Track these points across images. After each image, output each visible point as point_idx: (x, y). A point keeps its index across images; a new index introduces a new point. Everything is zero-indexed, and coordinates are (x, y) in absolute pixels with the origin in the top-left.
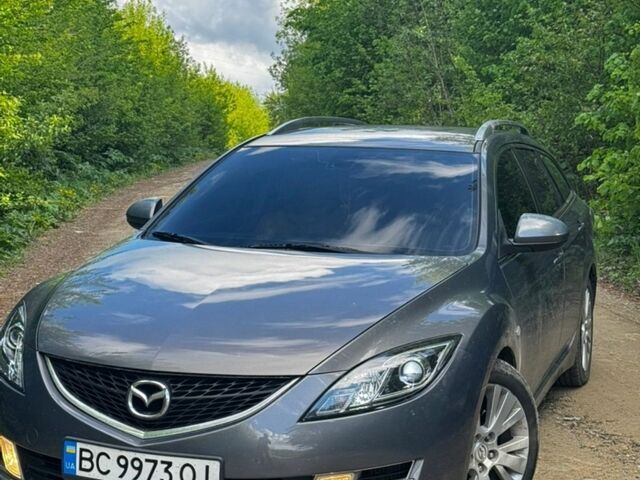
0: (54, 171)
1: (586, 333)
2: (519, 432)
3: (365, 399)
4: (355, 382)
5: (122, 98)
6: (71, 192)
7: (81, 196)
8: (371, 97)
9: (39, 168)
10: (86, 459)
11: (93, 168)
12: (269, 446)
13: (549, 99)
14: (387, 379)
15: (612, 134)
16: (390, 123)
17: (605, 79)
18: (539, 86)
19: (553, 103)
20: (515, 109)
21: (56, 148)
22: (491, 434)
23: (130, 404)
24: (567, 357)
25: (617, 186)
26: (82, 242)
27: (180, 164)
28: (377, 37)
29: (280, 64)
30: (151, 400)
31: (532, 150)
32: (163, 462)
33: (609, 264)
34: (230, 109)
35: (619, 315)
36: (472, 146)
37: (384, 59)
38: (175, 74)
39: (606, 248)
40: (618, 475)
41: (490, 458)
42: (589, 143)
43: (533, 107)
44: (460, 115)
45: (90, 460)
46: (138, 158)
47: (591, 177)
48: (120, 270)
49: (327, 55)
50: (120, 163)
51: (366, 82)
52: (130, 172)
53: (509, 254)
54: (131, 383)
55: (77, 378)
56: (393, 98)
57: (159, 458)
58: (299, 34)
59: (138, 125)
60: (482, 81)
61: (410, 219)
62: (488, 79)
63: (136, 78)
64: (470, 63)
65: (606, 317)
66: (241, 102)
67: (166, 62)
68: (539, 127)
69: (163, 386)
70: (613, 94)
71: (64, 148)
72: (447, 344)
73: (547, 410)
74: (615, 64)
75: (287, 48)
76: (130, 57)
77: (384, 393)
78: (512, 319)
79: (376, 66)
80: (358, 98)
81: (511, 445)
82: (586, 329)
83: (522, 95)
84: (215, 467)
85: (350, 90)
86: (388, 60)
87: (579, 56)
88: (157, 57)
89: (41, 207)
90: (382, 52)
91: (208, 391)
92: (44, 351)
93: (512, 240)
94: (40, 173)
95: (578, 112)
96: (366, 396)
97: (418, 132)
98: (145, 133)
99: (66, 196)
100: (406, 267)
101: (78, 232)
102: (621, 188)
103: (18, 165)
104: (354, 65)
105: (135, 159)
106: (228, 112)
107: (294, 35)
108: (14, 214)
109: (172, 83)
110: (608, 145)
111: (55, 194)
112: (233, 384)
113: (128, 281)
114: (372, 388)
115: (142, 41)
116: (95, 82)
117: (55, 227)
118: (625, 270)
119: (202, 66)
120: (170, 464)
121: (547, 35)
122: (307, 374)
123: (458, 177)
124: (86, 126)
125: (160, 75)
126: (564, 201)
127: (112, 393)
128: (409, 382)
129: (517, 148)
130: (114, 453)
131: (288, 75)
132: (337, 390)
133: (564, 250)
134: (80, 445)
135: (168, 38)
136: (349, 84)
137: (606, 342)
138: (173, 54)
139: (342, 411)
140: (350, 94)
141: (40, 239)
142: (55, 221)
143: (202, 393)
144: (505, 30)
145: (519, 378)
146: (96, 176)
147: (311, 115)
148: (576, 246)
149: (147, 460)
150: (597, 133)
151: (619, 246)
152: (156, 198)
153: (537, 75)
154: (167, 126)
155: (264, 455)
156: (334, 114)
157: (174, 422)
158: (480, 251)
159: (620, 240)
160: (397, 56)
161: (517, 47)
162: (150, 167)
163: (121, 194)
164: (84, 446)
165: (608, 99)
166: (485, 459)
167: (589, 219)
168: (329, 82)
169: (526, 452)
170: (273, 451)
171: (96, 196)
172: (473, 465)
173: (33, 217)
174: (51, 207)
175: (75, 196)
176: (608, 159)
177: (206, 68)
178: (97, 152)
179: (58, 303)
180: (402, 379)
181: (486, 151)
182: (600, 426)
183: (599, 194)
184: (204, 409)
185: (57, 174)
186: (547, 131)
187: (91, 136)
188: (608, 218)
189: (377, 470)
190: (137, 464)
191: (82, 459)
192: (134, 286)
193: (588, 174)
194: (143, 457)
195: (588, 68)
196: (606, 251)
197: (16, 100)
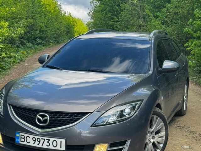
0: (19, 45)
1: (185, 99)
2: (162, 131)
3: (112, 120)
4: (109, 114)
5: (41, 22)
6: (24, 52)
7: (28, 53)
8: (119, 23)
9: (15, 44)
10: (23, 138)
11: (32, 44)
12: (81, 134)
13: (176, 23)
14: (119, 114)
15: (196, 35)
16: (125, 31)
17: (194, 17)
18: (173, 19)
19: (177, 25)
20: (165, 27)
21: (20, 38)
22: (153, 131)
23: (37, 121)
24: (179, 106)
25: (197, 52)
26: (27, 68)
27: (59, 43)
28: (122, 3)
29: (91, 12)
30: (43, 119)
31: (169, 40)
32: (47, 139)
33: (194, 76)
34: (76, 26)
35: (196, 93)
36: (149, 39)
37: (124, 10)
38: (58, 15)
39: (193, 71)
40: (194, 144)
41: (153, 139)
42: (188, 37)
43: (171, 26)
44: (148, 28)
45: (24, 138)
46: (46, 42)
47: (189, 49)
48: (37, 77)
49: (106, 9)
50: (40, 43)
51: (118, 18)
52: (43, 46)
53: (160, 73)
54: (37, 114)
55: (20, 112)
56: (126, 23)
57: (46, 138)
58: (97, 2)
59: (46, 31)
60: (154, 18)
61: (130, 60)
62: (157, 17)
63: (46, 16)
64: (151, 12)
65: (192, 93)
66: (79, 24)
67: (55, 11)
68: (173, 32)
69: (47, 115)
70: (196, 22)
71: (22, 38)
72: (139, 102)
73: (172, 123)
74: (197, 12)
75: (93, 7)
76: (44, 9)
77: (118, 118)
78: (161, 94)
79: (121, 13)
80: (116, 23)
81: (160, 135)
82: (185, 97)
83: (167, 22)
84: (63, 141)
85: (113, 20)
86: (125, 11)
87: (186, 10)
88: (52, 9)
89: (15, 57)
90: (123, 8)
91: (62, 117)
92: (10, 103)
93: (161, 69)
94: (15, 46)
95: (185, 27)
96: (112, 119)
97: (134, 34)
98: (48, 34)
99: (23, 53)
100: (129, 77)
101: (26, 65)
102: (198, 52)
103: (7, 43)
104: (114, 12)
105: (45, 42)
106: (75, 27)
107: (96, 3)
108: (6, 59)
109: (57, 18)
110: (194, 38)
111: (20, 53)
112: (70, 115)
113: (41, 81)
114: (114, 116)
115: (47, 4)
116: (32, 17)
117: (19, 63)
118: (199, 78)
119: (67, 12)
120: (49, 140)
121: (175, 3)
122: (93, 112)
123: (145, 48)
124: (30, 31)
125: (53, 15)
126: (179, 56)
127: (31, 117)
128: (126, 114)
129: (164, 39)
130: (31, 136)
131: (94, 15)
132: (103, 117)
133: (178, 72)
134: (21, 134)
135: (56, 3)
136: (113, 18)
137: (192, 101)
138: (57, 8)
139: (104, 124)
140: (113, 21)
141: (14, 67)
142: (19, 61)
143: (59, 118)
144: (162, 2)
145: (162, 113)
146: (33, 47)
147: (101, 28)
148: (183, 71)
149: (42, 139)
150: (191, 35)
151: (197, 71)
152: (48, 55)
153: (172, 16)
154: (55, 31)
155: (80, 137)
156: (108, 28)
157: (51, 127)
158: (151, 72)
159: (197, 68)
160: (128, 9)
161: (166, 7)
162: (50, 44)
163: (40, 53)
164: (22, 134)
165: (194, 24)
166: (151, 139)
167: (187, 62)
168: (106, 18)
169: (164, 137)
170: (82, 136)
171: (32, 53)
172: (147, 141)
173: (12, 60)
174: (18, 57)
175: (26, 53)
176: (194, 43)
177: (68, 13)
178: (33, 39)
179: (16, 88)
180: (124, 114)
181: (153, 40)
182: (189, 128)
183: (191, 54)
184: (60, 123)
185: (20, 46)
186: (175, 34)
187: (31, 34)
188: (194, 62)
189: (116, 143)
190: (39, 140)
191: (21, 138)
192: (43, 83)
193: (188, 47)
194: (40, 138)
195: (188, 13)
196: (193, 72)
197: (7, 23)
